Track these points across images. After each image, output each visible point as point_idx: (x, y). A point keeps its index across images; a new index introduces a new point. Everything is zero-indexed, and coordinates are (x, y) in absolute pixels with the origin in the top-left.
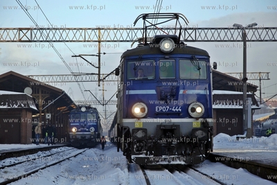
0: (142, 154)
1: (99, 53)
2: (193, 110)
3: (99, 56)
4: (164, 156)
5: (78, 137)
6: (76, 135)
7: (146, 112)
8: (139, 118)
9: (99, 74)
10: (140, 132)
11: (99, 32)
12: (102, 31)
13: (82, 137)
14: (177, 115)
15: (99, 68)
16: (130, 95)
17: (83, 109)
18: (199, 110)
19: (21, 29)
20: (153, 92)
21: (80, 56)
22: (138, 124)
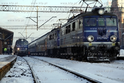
0: (92, 56)
1: (37, 17)
2: (112, 39)
3: (37, 18)
4: (101, 57)
5: (20, 52)
6: (19, 51)
7: (93, 39)
8: (90, 42)
9: (37, 25)
10: (93, 47)
11: (37, 8)
12: (38, 7)
13: (22, 52)
14: (106, 41)
15: (37, 23)
16: (86, 32)
17: (22, 40)
18: (114, 39)
19: (4, 6)
20: (96, 31)
21: (29, 18)
22: (90, 44)
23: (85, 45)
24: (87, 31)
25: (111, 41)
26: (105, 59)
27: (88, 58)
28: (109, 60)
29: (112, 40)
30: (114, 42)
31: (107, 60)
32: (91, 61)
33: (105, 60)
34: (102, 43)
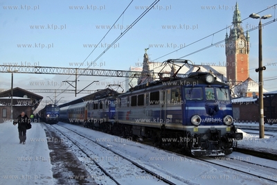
0: (198, 149)
2: (227, 120)
3: (76, 82)
4: (213, 151)
7: (200, 121)
8: (196, 126)
11: (77, 70)
15: (76, 87)
16: (188, 110)
20: (203, 108)
22: (196, 130)
23: (187, 130)
24: (190, 108)
25: (225, 124)
26: (219, 152)
27: (192, 151)
28: (223, 154)
29: (227, 123)
30: (229, 126)
31: (221, 154)
32: (198, 156)
33: (219, 154)
34: (213, 126)
